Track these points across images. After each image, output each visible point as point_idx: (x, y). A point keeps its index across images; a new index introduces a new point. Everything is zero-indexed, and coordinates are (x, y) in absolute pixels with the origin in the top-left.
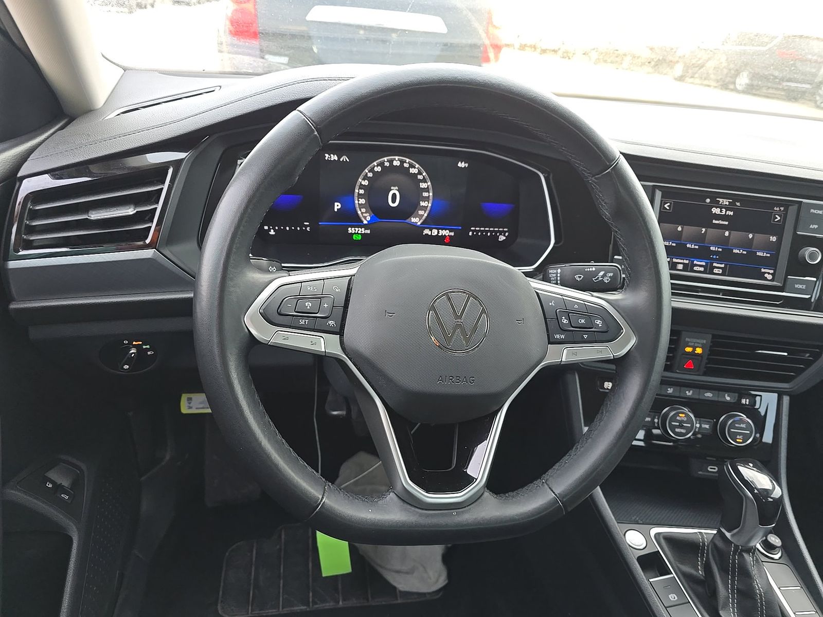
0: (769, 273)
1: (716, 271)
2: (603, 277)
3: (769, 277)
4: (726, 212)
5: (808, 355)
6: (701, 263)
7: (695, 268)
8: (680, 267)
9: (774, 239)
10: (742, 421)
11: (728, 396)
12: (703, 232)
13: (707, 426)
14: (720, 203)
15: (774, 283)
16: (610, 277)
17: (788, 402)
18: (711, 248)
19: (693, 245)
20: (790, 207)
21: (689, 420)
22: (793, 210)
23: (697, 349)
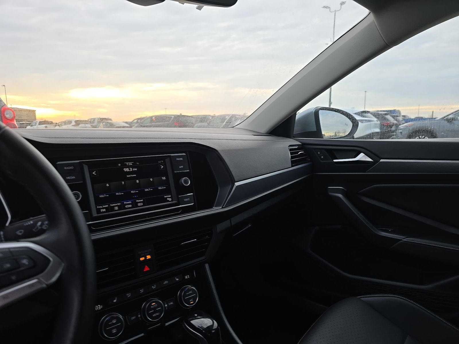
0: (169, 198)
1: (139, 204)
2: (41, 225)
3: (170, 199)
4: (132, 169)
5: (207, 236)
6: (129, 203)
7: (126, 206)
8: (116, 208)
9: (164, 178)
10: (189, 290)
11: (177, 278)
12: (123, 184)
13: (172, 303)
14: (127, 165)
15: (174, 202)
16: (47, 224)
17: (208, 267)
18: (132, 192)
19: (120, 193)
20: (166, 160)
21: (159, 305)
22: (168, 161)
23: (147, 256)
